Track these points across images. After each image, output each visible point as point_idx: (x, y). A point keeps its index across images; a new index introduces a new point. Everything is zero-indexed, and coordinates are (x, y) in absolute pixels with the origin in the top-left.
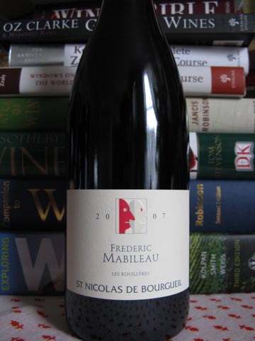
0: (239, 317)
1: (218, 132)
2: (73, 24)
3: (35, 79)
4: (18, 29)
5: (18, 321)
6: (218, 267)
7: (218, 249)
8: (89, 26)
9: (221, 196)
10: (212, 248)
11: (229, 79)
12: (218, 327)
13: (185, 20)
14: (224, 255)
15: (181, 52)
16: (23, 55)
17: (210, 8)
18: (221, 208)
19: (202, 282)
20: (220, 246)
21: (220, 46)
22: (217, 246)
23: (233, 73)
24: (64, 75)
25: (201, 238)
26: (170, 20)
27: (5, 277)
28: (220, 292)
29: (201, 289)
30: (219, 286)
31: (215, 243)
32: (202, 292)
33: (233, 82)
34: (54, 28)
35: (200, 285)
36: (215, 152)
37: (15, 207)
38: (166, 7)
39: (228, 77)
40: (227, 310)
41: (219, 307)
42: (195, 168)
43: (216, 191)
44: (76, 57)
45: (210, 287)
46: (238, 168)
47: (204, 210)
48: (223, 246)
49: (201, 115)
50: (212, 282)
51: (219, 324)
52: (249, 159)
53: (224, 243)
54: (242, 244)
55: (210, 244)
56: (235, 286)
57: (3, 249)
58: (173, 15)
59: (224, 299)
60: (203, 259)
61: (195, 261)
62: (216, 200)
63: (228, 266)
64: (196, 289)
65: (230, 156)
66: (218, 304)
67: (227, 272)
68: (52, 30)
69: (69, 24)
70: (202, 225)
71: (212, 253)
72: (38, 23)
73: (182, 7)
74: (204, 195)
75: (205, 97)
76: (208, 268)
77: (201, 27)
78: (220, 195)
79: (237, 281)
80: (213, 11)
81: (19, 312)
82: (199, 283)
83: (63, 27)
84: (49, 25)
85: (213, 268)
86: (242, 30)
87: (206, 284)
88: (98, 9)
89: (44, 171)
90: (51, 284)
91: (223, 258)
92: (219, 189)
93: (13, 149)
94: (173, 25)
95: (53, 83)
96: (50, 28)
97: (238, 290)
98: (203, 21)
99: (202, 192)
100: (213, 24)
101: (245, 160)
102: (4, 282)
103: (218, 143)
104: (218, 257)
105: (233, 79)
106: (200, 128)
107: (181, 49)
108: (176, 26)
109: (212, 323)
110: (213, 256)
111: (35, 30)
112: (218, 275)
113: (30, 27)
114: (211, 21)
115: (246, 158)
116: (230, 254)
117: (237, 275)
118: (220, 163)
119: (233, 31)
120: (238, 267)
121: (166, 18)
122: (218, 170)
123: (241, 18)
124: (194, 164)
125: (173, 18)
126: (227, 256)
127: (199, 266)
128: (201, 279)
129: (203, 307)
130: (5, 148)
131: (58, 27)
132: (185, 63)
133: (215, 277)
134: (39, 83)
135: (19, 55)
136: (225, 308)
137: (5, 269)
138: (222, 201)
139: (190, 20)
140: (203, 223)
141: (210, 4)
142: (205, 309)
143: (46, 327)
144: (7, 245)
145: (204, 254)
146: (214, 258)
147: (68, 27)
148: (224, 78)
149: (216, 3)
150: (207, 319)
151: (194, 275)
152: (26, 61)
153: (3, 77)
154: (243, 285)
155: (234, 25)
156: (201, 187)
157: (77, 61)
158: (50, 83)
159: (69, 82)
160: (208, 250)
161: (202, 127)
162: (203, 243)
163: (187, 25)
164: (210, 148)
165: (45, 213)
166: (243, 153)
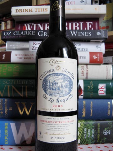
2: (33, 33)
4: (10, 34)
6: (91, 134)
7: (91, 127)
8: (40, 34)
9: (93, 106)
11: (97, 57)
13: (79, 32)
14: (93, 129)
15: (77, 45)
16: (12, 45)
17: (89, 25)
18: (93, 111)
19: (85, 140)
20: (92, 126)
21: (93, 42)
23: (98, 54)
24: (29, 55)
25: (84, 123)
26: (73, 32)
27: (6, 139)
28: (92, 144)
29: (84, 143)
30: (91, 141)
31: (90, 124)
33: (98, 59)
34: (25, 34)
36: (91, 88)
37: (10, 110)
42: (82, 94)
43: (90, 103)
44: (34, 47)
45: (88, 142)
46: (99, 94)
47: (86, 111)
49: (85, 72)
50: (88, 140)
52: (104, 91)
53: (93, 125)
54: (101, 125)
55: (88, 125)
56: (98, 141)
58: (74, 30)
59: (93, 147)
60: (85, 131)
61: (82, 132)
62: (90, 107)
63: (95, 133)
64: (82, 143)
65: (96, 89)
67: (94, 136)
68: (24, 35)
69: (31, 33)
71: (89, 128)
72: (18, 32)
74: (86, 105)
75: (87, 64)
76: (87, 134)
77: (86, 35)
79: (98, 139)
82: (83, 140)
83: (29, 34)
84: (23, 33)
85: (89, 134)
86: (102, 37)
87: (86, 141)
89: (21, 95)
90: (25, 141)
91: (93, 131)
92: (92, 102)
93: (9, 86)
94: (74, 34)
95: (25, 58)
96: (23, 34)
97: (99, 143)
98: (87, 33)
101: (102, 91)
102: (6, 141)
103: (92, 84)
104: (91, 130)
105: (98, 58)
107: (77, 43)
108: (75, 35)
110: (89, 130)
111: (17, 35)
112: (91, 137)
113: (15, 34)
114: (90, 33)
115: (103, 90)
116: (96, 129)
117: (98, 137)
119: (99, 37)
120: (99, 134)
121: (71, 31)
122: (92, 94)
123: (102, 32)
125: (74, 31)
126: (95, 130)
127: (83, 134)
128: (84, 139)
130: (6, 86)
131: (27, 34)
132: (79, 49)
133: (90, 138)
134: (19, 58)
135: (10, 45)
137: (6, 135)
138: (93, 107)
139: (81, 32)
140: (85, 116)
144: (7, 126)
145: (85, 129)
147: (31, 34)
148: (95, 57)
149: (92, 23)
151: (81, 137)
152: (13, 48)
153: (4, 55)
154: (101, 141)
155: (99, 35)
156: (84, 102)
157: (35, 48)
158: (23, 58)
159: (31, 58)
160: (87, 127)
161: (85, 77)
162: (85, 125)
163: (80, 35)
164: (88, 87)
165: (22, 112)
166: (102, 88)
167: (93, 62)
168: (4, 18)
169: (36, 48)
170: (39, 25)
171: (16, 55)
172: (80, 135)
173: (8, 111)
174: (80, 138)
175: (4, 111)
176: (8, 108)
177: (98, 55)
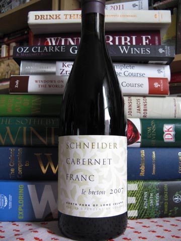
0: (170, 231)
1: (153, 118)
2: (62, 49)
3: (38, 83)
4: (27, 51)
6: (154, 201)
7: (154, 190)
8: (72, 51)
9: (156, 158)
10: (151, 190)
11: (159, 85)
12: (158, 237)
13: (132, 49)
14: (158, 194)
15: (129, 68)
16: (29, 67)
17: (146, 40)
18: (155, 165)
19: (145, 211)
21: (152, 64)
22: (154, 188)
24: (57, 81)
25: (144, 184)
26: (122, 48)
27: (21, 210)
28: (156, 217)
29: (144, 215)
30: (155, 213)
31: (152, 186)
32: (145, 217)
33: (162, 88)
34: (50, 51)
36: (152, 131)
37: (26, 165)
38: (119, 38)
40: (162, 227)
41: (157, 226)
42: (140, 140)
43: (152, 154)
44: (64, 70)
45: (150, 214)
46: (165, 140)
47: (145, 166)
48: (157, 188)
49: (142, 108)
50: (151, 211)
51: (159, 235)
52: (172, 134)
53: (158, 187)
54: (169, 187)
55: (150, 187)
56: (165, 213)
57: (20, 192)
58: (124, 45)
59: (160, 221)
60: (145, 196)
61: (140, 198)
62: (152, 160)
63: (161, 200)
65: (161, 133)
67: (160, 204)
68: (48, 52)
69: (60, 49)
71: (150, 193)
72: (39, 48)
73: (129, 39)
74: (145, 157)
75: (144, 96)
76: (148, 202)
77: (142, 53)
79: (166, 210)
80: (147, 42)
82: (143, 211)
83: (56, 51)
84: (46, 49)
85: (152, 202)
86: (167, 55)
87: (147, 212)
88: (75, 38)
89: (44, 141)
90: (51, 214)
91: (157, 196)
92: (154, 153)
93: (25, 128)
94: (124, 51)
95: (50, 86)
97: (167, 216)
98: (143, 50)
99: (144, 155)
100: (149, 52)
102: (20, 213)
103: (153, 125)
104: (154, 195)
105: (162, 85)
106: (142, 115)
107: (129, 66)
109: (154, 234)
110: (151, 195)
111: (37, 52)
112: (154, 206)
113: (34, 50)
114: (148, 49)
115: (170, 134)
116: (162, 193)
117: (166, 206)
118: (154, 137)
119: (161, 56)
120: (166, 201)
121: (120, 47)
122: (153, 142)
123: (166, 48)
124: (138, 138)
125: (124, 47)
126: (160, 195)
127: (143, 201)
129: (147, 226)
130: (20, 127)
131: (53, 51)
132: (132, 75)
134: (40, 86)
135: (27, 68)
137: (21, 204)
138: (156, 160)
139: (135, 49)
140: (144, 174)
141: (146, 37)
142: (149, 227)
143: (56, 239)
144: (23, 190)
145: (146, 193)
147: (59, 51)
148: (156, 85)
149: (149, 37)
150: (151, 232)
151: (140, 207)
152: (31, 71)
153: (17, 82)
154: (170, 212)
155: (162, 52)
156: (143, 152)
157: (64, 72)
158: (47, 86)
159: (60, 86)
160: (148, 191)
161: (143, 115)
162: (145, 187)
163: (133, 52)
164: (148, 128)
165: (45, 169)
166: (168, 131)
167: (154, 92)
168: (6, 39)
169: (66, 71)
170: (70, 40)
171: (36, 82)
172: (138, 204)
173: (23, 168)
174: (138, 208)
175: (16, 168)
176: (23, 163)
177: (162, 82)
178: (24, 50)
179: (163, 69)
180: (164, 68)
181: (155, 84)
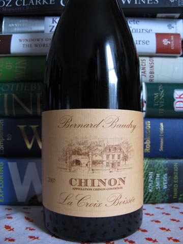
0: (179, 221)
1: (161, 82)
3: (23, 43)
4: (9, 4)
5: (10, 225)
6: (161, 183)
7: (161, 170)
10: (157, 170)
11: (169, 42)
12: (163, 229)
14: (166, 174)
15: (133, 23)
16: (13, 25)
18: (164, 139)
19: (150, 195)
20: (163, 167)
21: (161, 18)
22: (161, 168)
23: (172, 37)
24: (44, 40)
25: (149, 162)
27: (1, 191)
28: (163, 202)
29: (149, 200)
30: (163, 198)
32: (150, 202)
33: (173, 45)
34: (36, 4)
35: (148, 197)
36: (159, 97)
37: (8, 139)
39: (168, 41)
40: (169, 216)
41: (163, 213)
42: (144, 109)
43: (159, 126)
44: (54, 27)
45: (156, 198)
46: (176, 109)
47: (150, 140)
48: (165, 168)
49: (148, 70)
50: (157, 195)
51: (164, 227)
53: (166, 166)
54: (180, 166)
55: (156, 166)
56: (174, 197)
59: (167, 207)
60: (151, 177)
62: (160, 133)
63: (169, 183)
65: (170, 100)
66: (162, 211)
67: (168, 187)
68: (35, 5)
70: (149, 152)
71: (157, 173)
74: (150, 129)
75: (151, 56)
76: (154, 184)
77: (148, 3)
78: (163, 129)
79: (176, 194)
81: (11, 218)
82: (147, 196)
83: (44, 4)
84: (32, 2)
85: (158, 184)
86: (179, 5)
87: (153, 196)
89: (30, 112)
91: (165, 177)
92: (162, 125)
93: (6, 95)
94: (126, 2)
95: (36, 45)
96: (33, 4)
97: (176, 201)
99: (149, 127)
100: (158, 1)
101: (181, 103)
103: (161, 90)
104: (161, 175)
105: (172, 42)
107: (132, 20)
108: (129, 2)
109: (158, 225)
110: (158, 175)
111: (22, 6)
112: (161, 189)
113: (18, 4)
115: (182, 101)
116: (171, 173)
117: (175, 190)
118: (163, 105)
119: (172, 6)
120: (176, 183)
122: (161, 111)
124: (143, 107)
126: (169, 175)
127: (147, 183)
128: (149, 193)
129: (151, 213)
131: (40, 4)
132: (136, 31)
133: (159, 191)
134: (25, 46)
135: (10, 25)
136: (168, 214)
138: (164, 134)
140: (150, 150)
142: (153, 215)
143: (32, 230)
144: (2, 168)
145: (151, 174)
146: (158, 176)
148: (166, 42)
150: (154, 222)
154: (180, 197)
155: (173, 1)
156: (148, 123)
158: (33, 46)
160: (154, 171)
161: (149, 78)
162: (150, 166)
163: (138, 2)
164: (155, 94)
165: (30, 143)
166: (180, 98)
167: (163, 51)
171: (20, 41)
173: (5, 142)
176: (5, 137)
177: (172, 39)
178: (6, 4)
179: (174, 24)
180: (176, 22)
181: (164, 41)
